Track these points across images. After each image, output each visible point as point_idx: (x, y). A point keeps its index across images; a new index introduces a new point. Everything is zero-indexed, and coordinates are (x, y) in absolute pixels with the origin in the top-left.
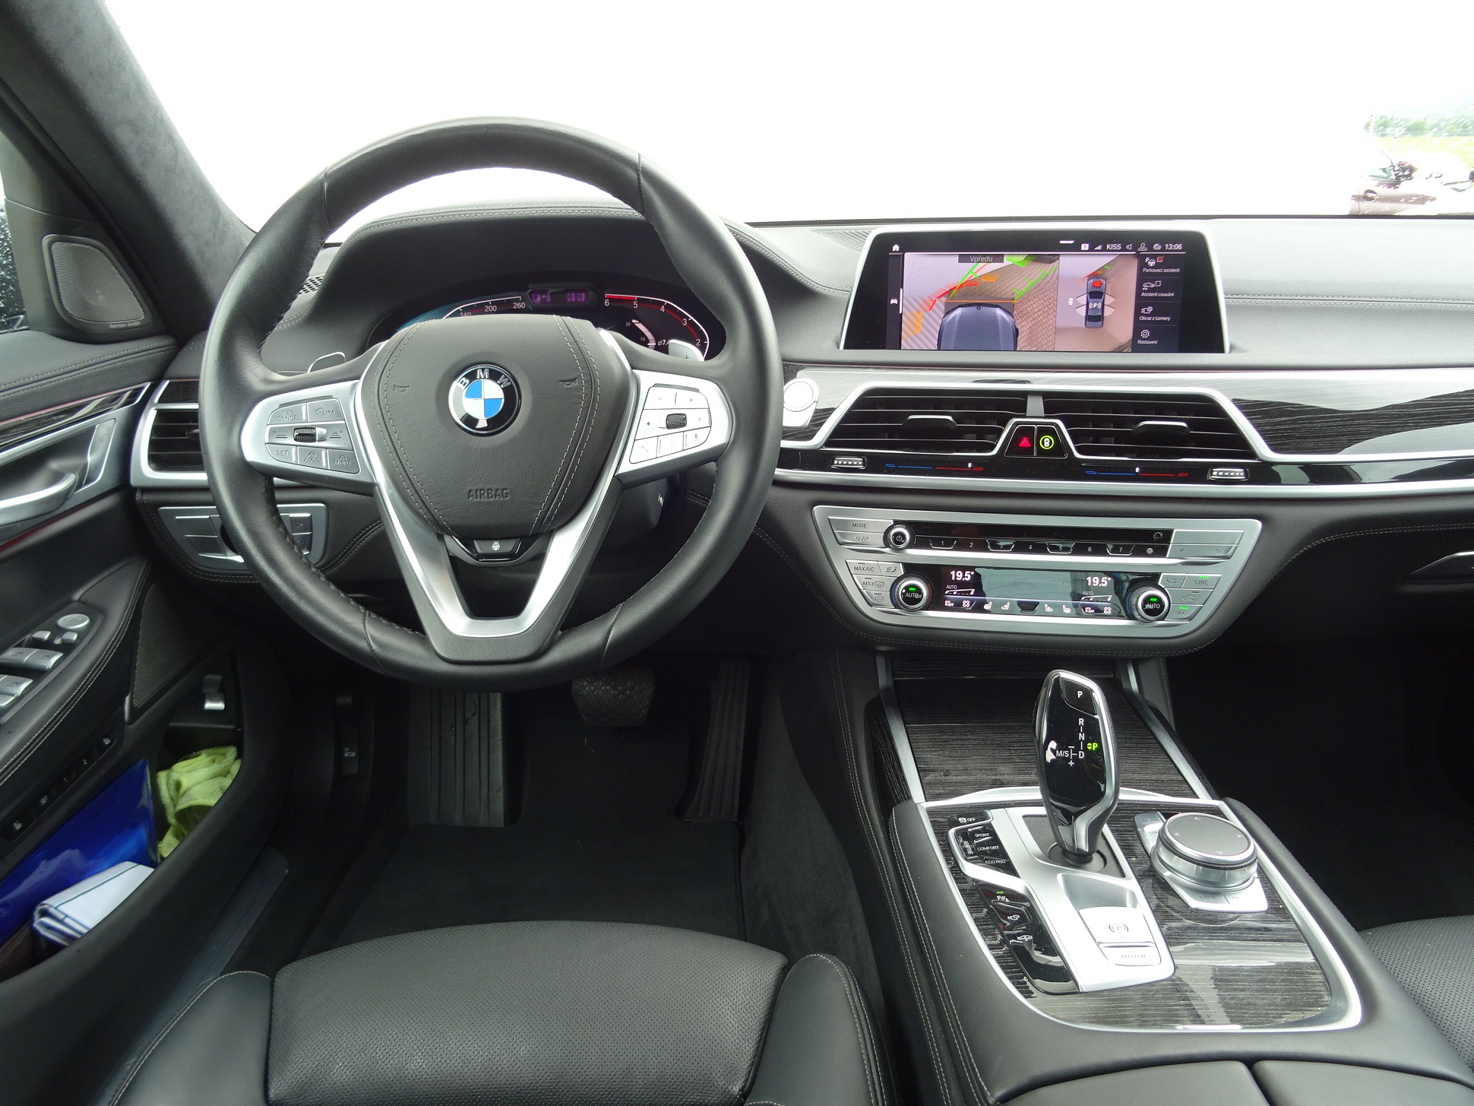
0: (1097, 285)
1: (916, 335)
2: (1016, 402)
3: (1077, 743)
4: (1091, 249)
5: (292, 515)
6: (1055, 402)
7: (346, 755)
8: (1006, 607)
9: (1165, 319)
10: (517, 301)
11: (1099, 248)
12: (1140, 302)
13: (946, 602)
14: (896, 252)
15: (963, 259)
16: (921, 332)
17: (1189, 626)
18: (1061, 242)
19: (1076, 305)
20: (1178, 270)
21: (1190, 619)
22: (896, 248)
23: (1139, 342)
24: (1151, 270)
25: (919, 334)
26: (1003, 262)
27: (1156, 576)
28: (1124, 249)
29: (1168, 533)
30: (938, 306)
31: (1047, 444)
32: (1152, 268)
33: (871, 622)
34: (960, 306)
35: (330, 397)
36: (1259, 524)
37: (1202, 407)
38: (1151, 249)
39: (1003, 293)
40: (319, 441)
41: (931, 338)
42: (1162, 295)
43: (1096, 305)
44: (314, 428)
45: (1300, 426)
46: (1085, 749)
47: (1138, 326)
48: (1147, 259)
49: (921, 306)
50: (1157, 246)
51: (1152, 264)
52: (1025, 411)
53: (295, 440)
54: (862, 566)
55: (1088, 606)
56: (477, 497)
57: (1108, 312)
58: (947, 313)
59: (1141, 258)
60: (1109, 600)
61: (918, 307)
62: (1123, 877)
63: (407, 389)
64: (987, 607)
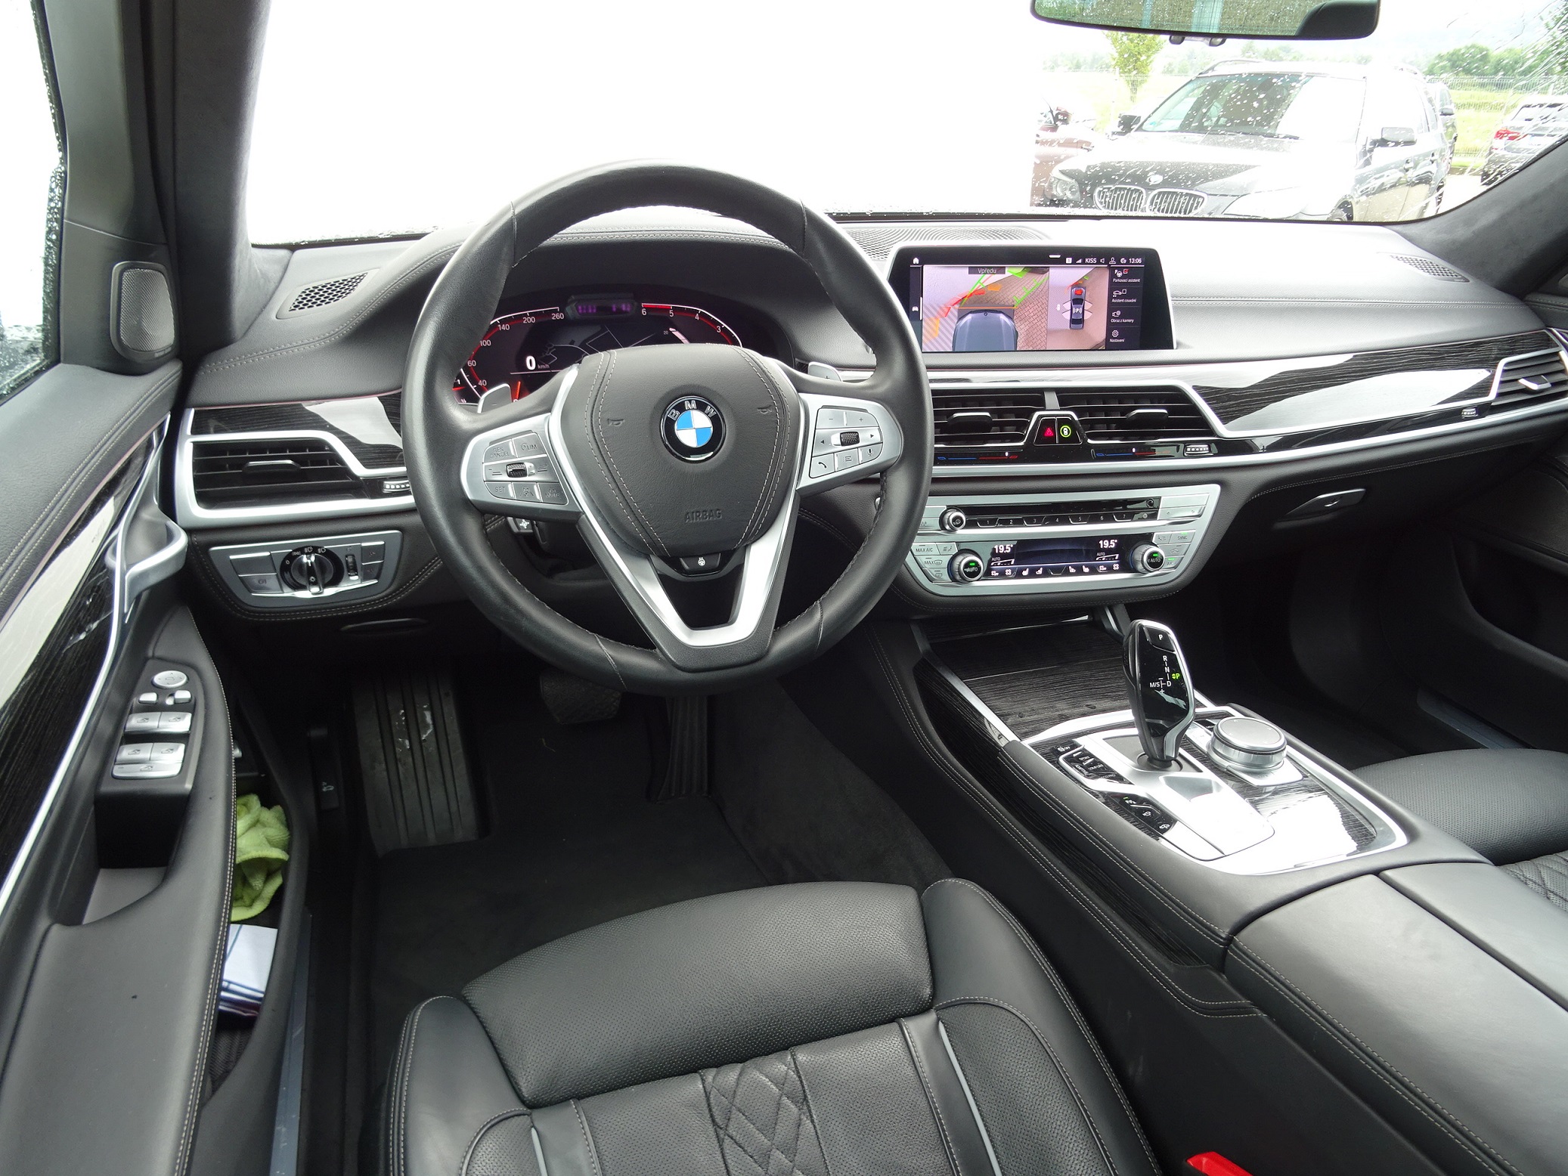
0: (1079, 293)
1: (935, 339)
2: (1034, 397)
3: (1164, 675)
4: (1074, 262)
5: (364, 544)
6: (1066, 396)
7: (324, 789)
8: (1040, 572)
9: (1129, 321)
10: (555, 311)
11: (1080, 261)
12: (1111, 307)
13: (992, 572)
14: (916, 264)
15: (972, 271)
16: (939, 336)
17: (1176, 573)
18: (1051, 256)
19: (1062, 311)
20: (1139, 280)
21: (1175, 568)
22: (916, 261)
23: (1111, 340)
24: (1119, 280)
25: (937, 338)
26: (1004, 273)
27: (1151, 535)
28: (1098, 263)
29: (1158, 500)
30: (952, 313)
31: (1066, 432)
32: (1120, 278)
33: (933, 596)
34: (971, 312)
35: (530, 431)
36: (1217, 488)
37: (1172, 396)
38: (1118, 262)
39: (1005, 301)
40: (529, 475)
41: (947, 341)
42: (1128, 301)
43: (1078, 310)
44: (523, 463)
45: (1243, 408)
46: (1171, 679)
47: (1110, 327)
48: (1116, 271)
49: (938, 313)
50: (1123, 261)
51: (1119, 275)
52: (1044, 406)
53: (510, 476)
54: (922, 548)
55: (1102, 564)
56: (693, 519)
57: (1087, 315)
58: (960, 319)
59: (1112, 269)
60: (1117, 558)
61: (936, 314)
62: (1201, 771)
63: (621, 422)
64: (1025, 573)
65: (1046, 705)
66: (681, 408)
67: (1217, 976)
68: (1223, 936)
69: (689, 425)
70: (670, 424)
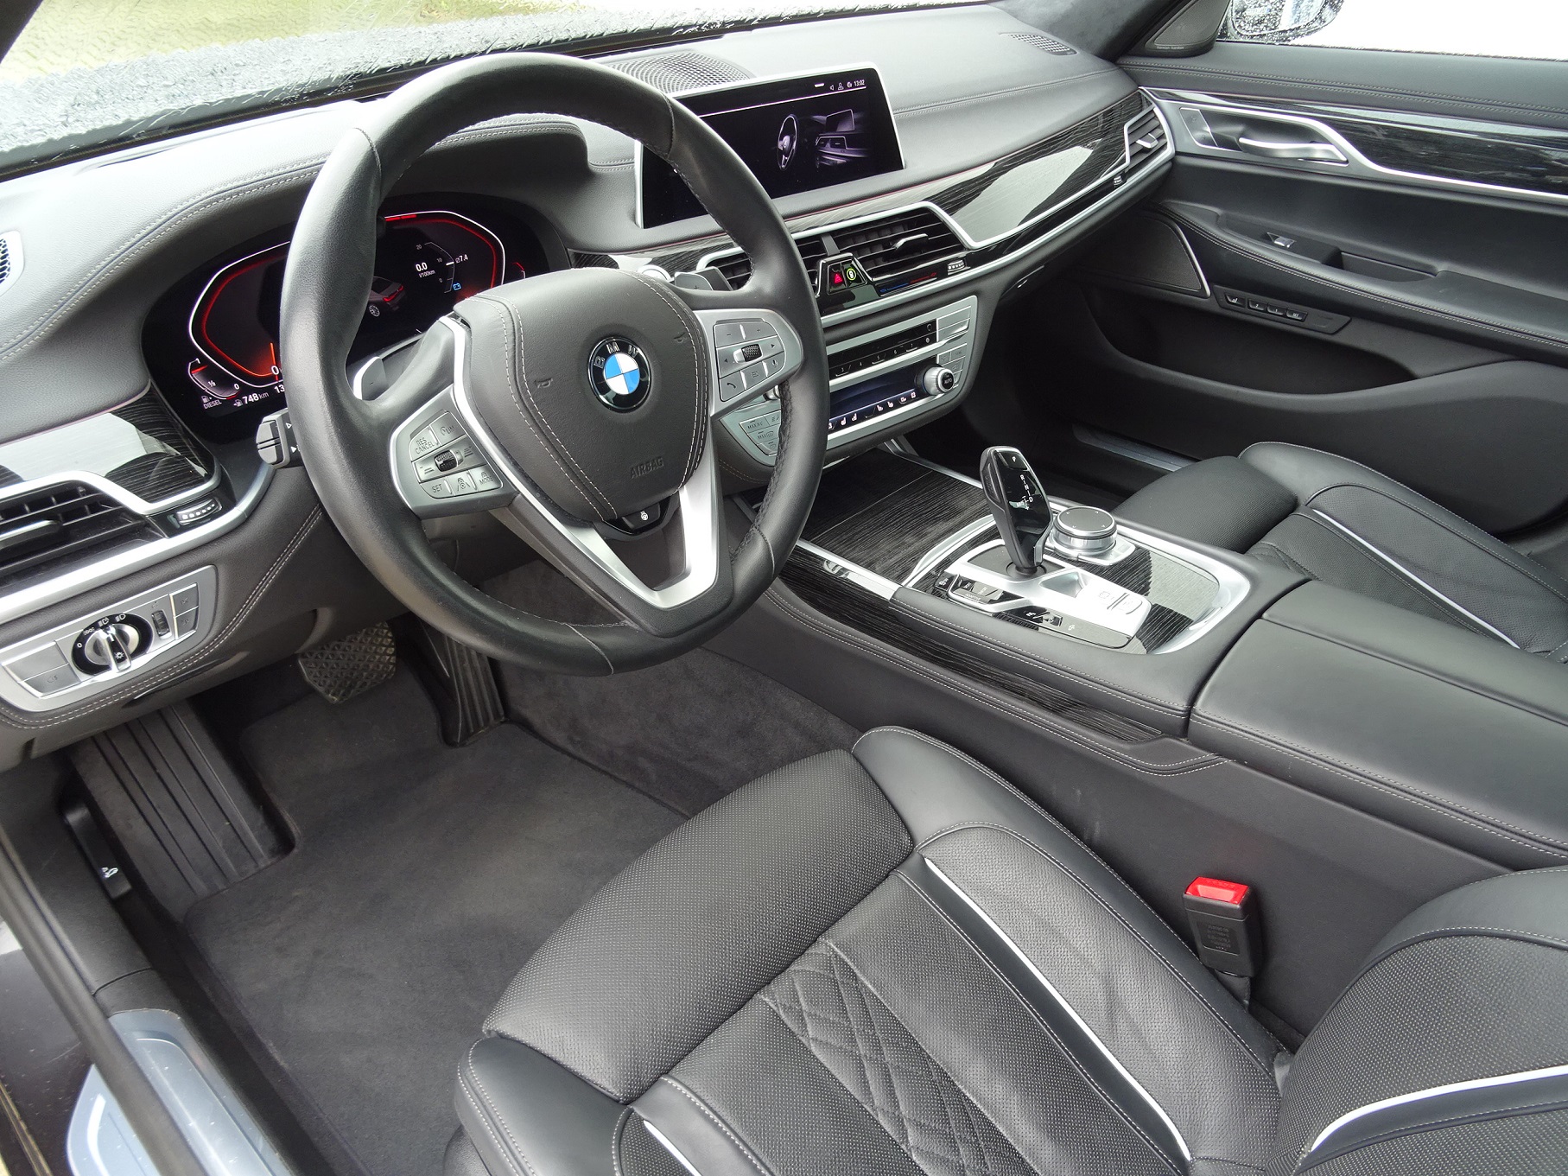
2: (815, 246)
3: (1025, 493)
5: (172, 594)
6: (841, 236)
7: (107, 875)
8: (855, 418)
17: (959, 387)
21: (958, 382)
27: (934, 358)
29: (933, 323)
31: (852, 276)
36: (974, 299)
40: (459, 464)
44: (448, 451)
46: (1032, 495)
50: (851, 85)
52: (825, 251)
54: (753, 423)
55: (901, 397)
60: (912, 388)
62: (1063, 568)
63: (549, 382)
64: (843, 423)
65: (896, 543)
66: (605, 354)
67: (1178, 742)
68: (1182, 709)
69: (617, 372)
70: (598, 373)
